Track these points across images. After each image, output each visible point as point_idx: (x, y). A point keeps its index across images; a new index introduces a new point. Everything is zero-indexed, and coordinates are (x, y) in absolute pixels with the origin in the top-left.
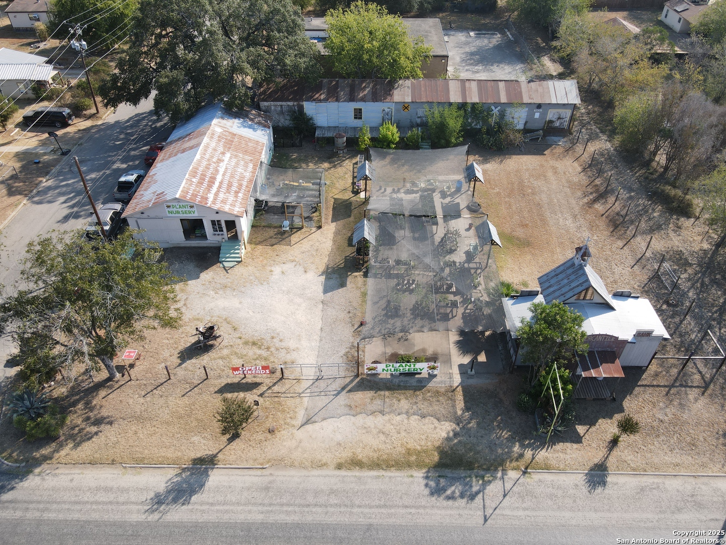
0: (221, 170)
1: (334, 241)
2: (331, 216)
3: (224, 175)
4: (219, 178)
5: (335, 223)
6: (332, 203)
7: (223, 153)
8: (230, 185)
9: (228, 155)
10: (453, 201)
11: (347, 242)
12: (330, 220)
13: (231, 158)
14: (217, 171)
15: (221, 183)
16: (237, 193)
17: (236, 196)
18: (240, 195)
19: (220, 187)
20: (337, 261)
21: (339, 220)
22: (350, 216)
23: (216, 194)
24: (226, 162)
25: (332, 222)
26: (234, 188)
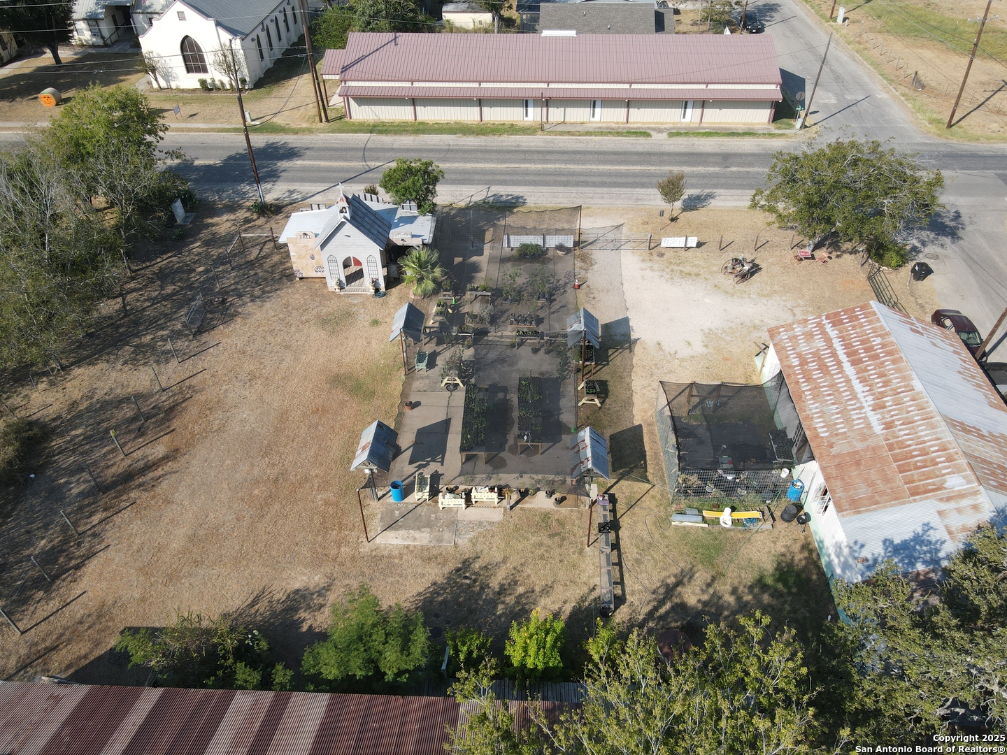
0: (858, 387)
1: (629, 388)
2: (646, 439)
3: (848, 381)
4: (849, 370)
5: (636, 423)
6: (650, 469)
7: (889, 426)
8: (823, 368)
9: (878, 428)
10: (420, 467)
11: (610, 388)
12: (645, 430)
13: (869, 426)
14: (863, 380)
15: (839, 363)
16: (804, 362)
17: (799, 355)
18: (796, 362)
19: (834, 354)
20: (619, 358)
21: (629, 430)
22: (612, 437)
23: (828, 341)
24: (868, 409)
25: (640, 426)
26: (812, 366)
